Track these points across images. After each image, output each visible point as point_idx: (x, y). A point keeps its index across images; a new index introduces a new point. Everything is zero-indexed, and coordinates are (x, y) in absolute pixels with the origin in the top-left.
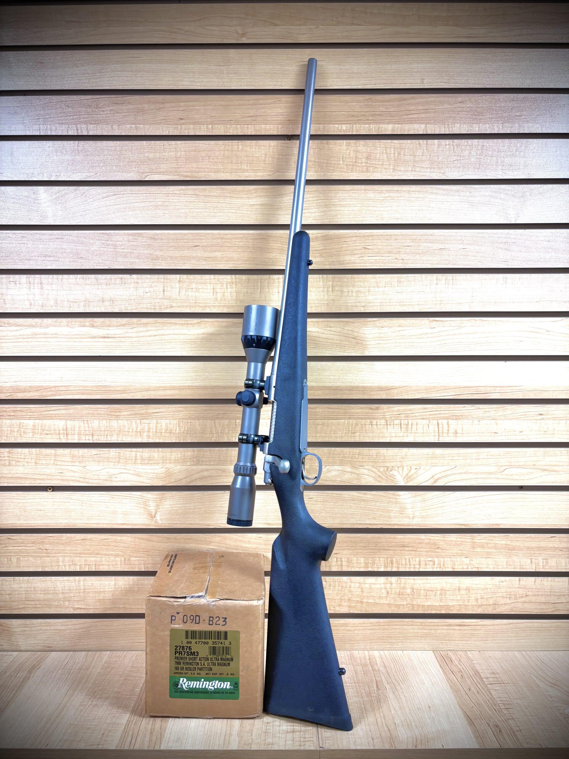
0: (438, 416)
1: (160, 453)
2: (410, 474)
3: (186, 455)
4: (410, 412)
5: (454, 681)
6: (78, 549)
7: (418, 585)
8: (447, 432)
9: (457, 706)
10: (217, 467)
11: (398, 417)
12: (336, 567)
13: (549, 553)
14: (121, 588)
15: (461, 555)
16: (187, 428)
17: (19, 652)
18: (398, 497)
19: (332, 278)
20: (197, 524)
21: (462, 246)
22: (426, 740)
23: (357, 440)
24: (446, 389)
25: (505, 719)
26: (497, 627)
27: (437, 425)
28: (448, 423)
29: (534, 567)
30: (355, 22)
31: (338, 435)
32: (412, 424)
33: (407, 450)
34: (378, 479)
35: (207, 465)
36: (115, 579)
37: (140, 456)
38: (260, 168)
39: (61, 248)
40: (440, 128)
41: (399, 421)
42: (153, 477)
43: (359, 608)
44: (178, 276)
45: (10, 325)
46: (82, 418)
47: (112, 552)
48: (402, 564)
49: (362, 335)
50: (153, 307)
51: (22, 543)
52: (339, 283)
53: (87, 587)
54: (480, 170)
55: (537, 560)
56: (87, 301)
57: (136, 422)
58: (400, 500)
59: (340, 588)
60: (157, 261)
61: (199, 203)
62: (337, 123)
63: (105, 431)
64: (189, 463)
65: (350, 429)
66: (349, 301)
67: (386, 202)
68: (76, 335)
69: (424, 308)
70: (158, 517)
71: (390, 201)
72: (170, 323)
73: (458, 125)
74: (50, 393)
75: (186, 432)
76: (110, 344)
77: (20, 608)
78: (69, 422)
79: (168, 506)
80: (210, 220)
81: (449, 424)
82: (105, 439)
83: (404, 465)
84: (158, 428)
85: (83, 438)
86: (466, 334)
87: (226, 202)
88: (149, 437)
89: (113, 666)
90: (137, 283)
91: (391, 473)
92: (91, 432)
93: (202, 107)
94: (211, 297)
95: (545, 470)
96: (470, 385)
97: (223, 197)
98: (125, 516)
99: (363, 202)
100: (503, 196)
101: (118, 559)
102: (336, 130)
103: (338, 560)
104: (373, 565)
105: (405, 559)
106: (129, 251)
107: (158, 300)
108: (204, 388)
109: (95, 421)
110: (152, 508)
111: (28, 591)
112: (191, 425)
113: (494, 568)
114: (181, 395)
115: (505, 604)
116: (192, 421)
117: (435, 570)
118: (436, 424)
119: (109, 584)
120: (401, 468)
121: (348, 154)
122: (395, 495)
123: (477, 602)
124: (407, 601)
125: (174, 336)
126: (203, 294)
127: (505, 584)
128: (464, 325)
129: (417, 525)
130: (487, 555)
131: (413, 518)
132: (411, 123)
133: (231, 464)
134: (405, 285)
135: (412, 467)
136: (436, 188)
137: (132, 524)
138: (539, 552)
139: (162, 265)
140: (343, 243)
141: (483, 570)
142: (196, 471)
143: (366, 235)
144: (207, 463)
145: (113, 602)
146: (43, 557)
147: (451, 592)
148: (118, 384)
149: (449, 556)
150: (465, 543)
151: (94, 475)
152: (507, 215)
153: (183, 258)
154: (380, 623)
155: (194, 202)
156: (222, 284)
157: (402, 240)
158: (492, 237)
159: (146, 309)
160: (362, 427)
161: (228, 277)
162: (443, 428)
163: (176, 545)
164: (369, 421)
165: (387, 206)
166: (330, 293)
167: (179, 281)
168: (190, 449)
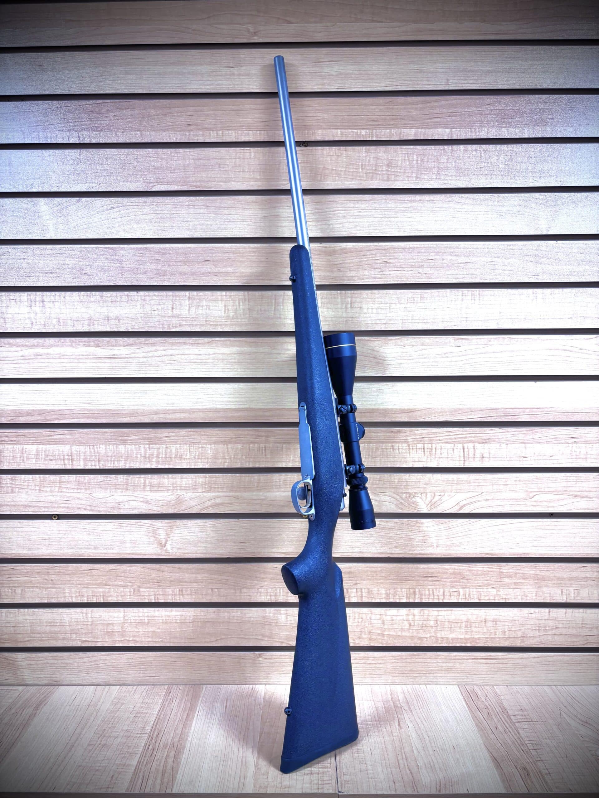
0: (463, 439)
1: (170, 480)
2: (433, 501)
3: (197, 482)
4: (433, 436)
5: (480, 718)
6: (85, 579)
7: (442, 617)
8: (473, 456)
9: (483, 746)
10: (231, 494)
11: (421, 441)
12: (356, 598)
13: (581, 583)
14: (131, 620)
15: (488, 585)
16: (199, 454)
17: (24, 687)
18: (421, 525)
19: (351, 294)
20: (209, 554)
21: (489, 259)
22: (450, 784)
23: (378, 465)
24: (472, 410)
25: (534, 762)
26: (525, 661)
27: (462, 450)
28: (474, 447)
29: (565, 598)
30: (375, 19)
32: (436, 448)
33: (431, 476)
34: (400, 506)
35: (218, 492)
36: (124, 611)
37: (149, 483)
38: (274, 177)
39: (64, 264)
40: (466, 133)
41: (423, 445)
42: (163, 504)
43: (381, 641)
44: (187, 293)
45: (11, 345)
46: (87, 443)
47: (121, 583)
48: (425, 595)
49: (383, 354)
50: (161, 326)
51: (27, 573)
52: (358, 300)
53: (95, 619)
54: (509, 177)
55: (568, 591)
56: (91, 320)
57: (144, 447)
58: (423, 528)
59: (360, 620)
60: (165, 277)
61: (209, 215)
62: (356, 127)
63: (112, 456)
64: (200, 490)
66: (369, 319)
67: (408, 213)
68: (79, 355)
69: (448, 326)
70: (169, 546)
71: (412, 211)
72: (179, 342)
73: (486, 129)
74: (53, 417)
75: (197, 457)
76: (116, 365)
77: (25, 641)
78: (74, 447)
79: (180, 535)
82: (112, 465)
83: (428, 491)
84: (168, 453)
85: (90, 464)
86: (494, 352)
87: (238, 214)
88: (158, 462)
89: (122, 702)
90: (144, 300)
91: (414, 499)
92: (97, 457)
93: (212, 112)
94: (223, 315)
95: (577, 496)
96: (498, 407)
97: (234, 209)
98: (134, 545)
99: (384, 213)
100: (533, 205)
101: (127, 590)
102: (355, 136)
103: (358, 590)
104: (394, 596)
105: (429, 590)
106: (136, 266)
107: (166, 319)
108: (217, 411)
109: (101, 446)
110: (162, 538)
111: (33, 623)
112: (202, 450)
113: (522, 599)
114: (191, 418)
115: (534, 637)
116: (203, 446)
117: (460, 601)
118: (462, 448)
119: (118, 616)
120: (425, 494)
121: (367, 161)
122: (418, 523)
123: (505, 635)
124: (430, 633)
125: (184, 356)
126: (214, 312)
127: (533, 615)
128: (491, 343)
129: (441, 554)
130: (515, 585)
131: (437, 547)
132: (435, 128)
133: (245, 491)
134: (428, 301)
135: (436, 494)
136: (462, 197)
137: (141, 554)
138: (570, 583)
139: (170, 282)
140: (363, 257)
141: (510, 601)
142: (208, 499)
143: (387, 247)
144: (220, 490)
145: (123, 634)
146: (48, 588)
147: (477, 625)
148: (126, 407)
149: (475, 586)
150: (492, 573)
151: (100, 502)
152: (538, 226)
153: (192, 273)
154: (402, 656)
155: (204, 214)
156: (234, 300)
157: (425, 252)
158: (522, 249)
159: (154, 328)
160: (383, 451)
161: (240, 294)
162: (468, 452)
163: (188, 575)
164: (390, 445)
165: (410, 216)
166: (349, 310)
167: (189, 298)
168: (202, 475)
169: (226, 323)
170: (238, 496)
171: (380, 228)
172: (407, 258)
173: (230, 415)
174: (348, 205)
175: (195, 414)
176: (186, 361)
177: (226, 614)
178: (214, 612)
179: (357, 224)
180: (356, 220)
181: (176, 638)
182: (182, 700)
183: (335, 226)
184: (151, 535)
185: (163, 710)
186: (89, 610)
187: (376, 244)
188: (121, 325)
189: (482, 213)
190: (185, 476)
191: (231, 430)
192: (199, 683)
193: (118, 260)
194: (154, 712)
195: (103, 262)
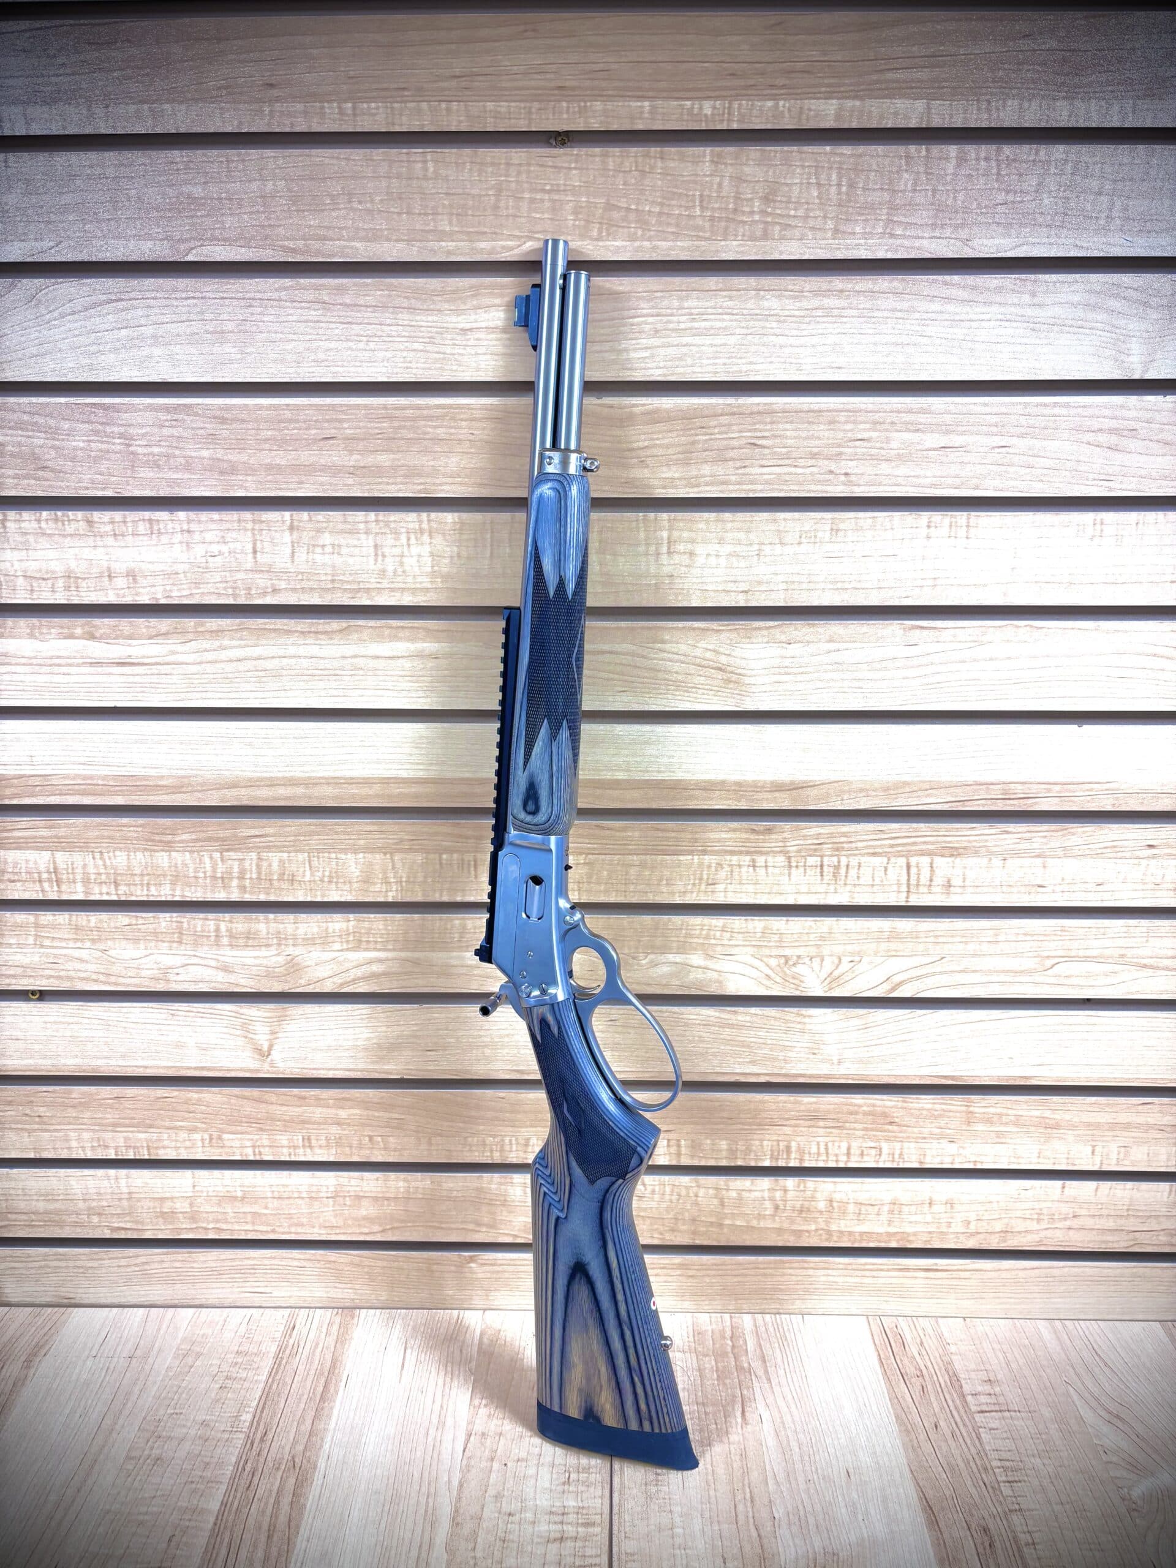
0: (909, 848)
1: (272, 925)
2: (836, 974)
3: (330, 930)
4: (845, 839)
5: (906, 1401)
6: (108, 1116)
7: (843, 1194)
8: (928, 883)
9: (907, 1473)
10: (403, 954)
11: (815, 850)
12: (667, 1157)
13: (1133, 1134)
14: (208, 1192)
15: (941, 1137)
16: (331, 872)
17: (7, 1309)
18: (807, 1020)
19: (669, 520)
20: (362, 1071)
21: (999, 441)
23: (720, 899)
24: (933, 787)
27: (905, 871)
28: (931, 863)
29: (1098, 1163)
31: (676, 889)
32: (848, 866)
33: (834, 924)
34: (764, 982)
35: (376, 950)
36: (193, 1174)
37: (227, 931)
38: (485, 229)
40: (965, 111)
41: (819, 859)
42: (260, 973)
43: (715, 1236)
44: (287, 515)
46: (88, 847)
47: (182, 1124)
48: (810, 1153)
50: (230, 591)
52: (685, 534)
53: (134, 1190)
54: (1064, 231)
55: (1106, 1149)
56: (71, 578)
57: (211, 858)
58: (812, 1027)
59: (675, 1197)
60: (233, 477)
61: (333, 326)
62: (689, 95)
63: (142, 875)
64: (337, 946)
65: (705, 877)
67: (810, 323)
68: (52, 658)
69: (892, 598)
70: (275, 1055)
71: (821, 319)
72: (275, 630)
73: (1016, 102)
74: (9, 792)
75: (326, 879)
76: (137, 679)
78: (59, 856)
79: (299, 1034)
80: (360, 369)
81: (934, 865)
82: (145, 892)
83: (826, 951)
84: (264, 869)
85: (97, 890)
86: (991, 659)
87: (400, 322)
88: (243, 888)
89: (199, 1349)
90: (189, 531)
91: (794, 969)
92: (112, 877)
94: (372, 567)
95: (1145, 966)
97: (391, 310)
98: (203, 1052)
99: (751, 324)
100: (1116, 304)
101: (197, 1136)
102: (686, 117)
103: (672, 1143)
104: (746, 1155)
105: (818, 1143)
106: (164, 450)
107: (243, 575)
108: (366, 782)
109: (118, 853)
110: (261, 1036)
111: (10, 1195)
112: (337, 864)
113: (1009, 1163)
114: (310, 797)
115: (1028, 1231)
116: (339, 856)
117: (881, 1165)
118: (905, 865)
119: (181, 1184)
120: (818, 960)
121: (715, 186)
122: (801, 1015)
123: (968, 1227)
124: (816, 1223)
125: (285, 661)
126: (351, 561)
127: (1029, 1193)
128: (986, 638)
129: (847, 1076)
130: (998, 1137)
131: (839, 1063)
132: (890, 97)
133: (433, 949)
134: (850, 539)
135: (843, 958)
136: (946, 283)
137: (220, 1069)
138: (1111, 1133)
139: (246, 489)
140: (699, 431)
141: (984, 1167)
142: (354, 964)
143: (755, 409)
144: (379, 946)
145: (193, 1217)
146: (34, 1130)
147: (913, 1208)
148: (165, 772)
149: (915, 1138)
150: (951, 1114)
151: (126, 968)
152: (1123, 357)
153: (296, 469)
154: (757, 1263)
155: (318, 322)
156: (395, 533)
157: (846, 422)
158: (1078, 415)
159: (215, 596)
160: (732, 871)
161: (411, 519)
162: (919, 874)
163: (320, 1110)
164: (748, 858)
165: (814, 332)
166: (664, 559)
167: (292, 528)
168: (339, 915)
169: (379, 586)
170: (418, 959)
171: (740, 361)
172: (804, 434)
173: (395, 790)
174: (666, 303)
175: (318, 788)
176: (293, 673)
177: (401, 1184)
178: (377, 1179)
179: (685, 350)
180: (685, 340)
181: (301, 1225)
182: (317, 1345)
183: (633, 355)
185: (277, 1372)
186: (123, 1172)
187: (730, 400)
188: (141, 590)
189: (992, 323)
190: (303, 916)
191: (399, 824)
192: (352, 1305)
193: (121, 436)
194: (260, 1378)
195: (85, 438)
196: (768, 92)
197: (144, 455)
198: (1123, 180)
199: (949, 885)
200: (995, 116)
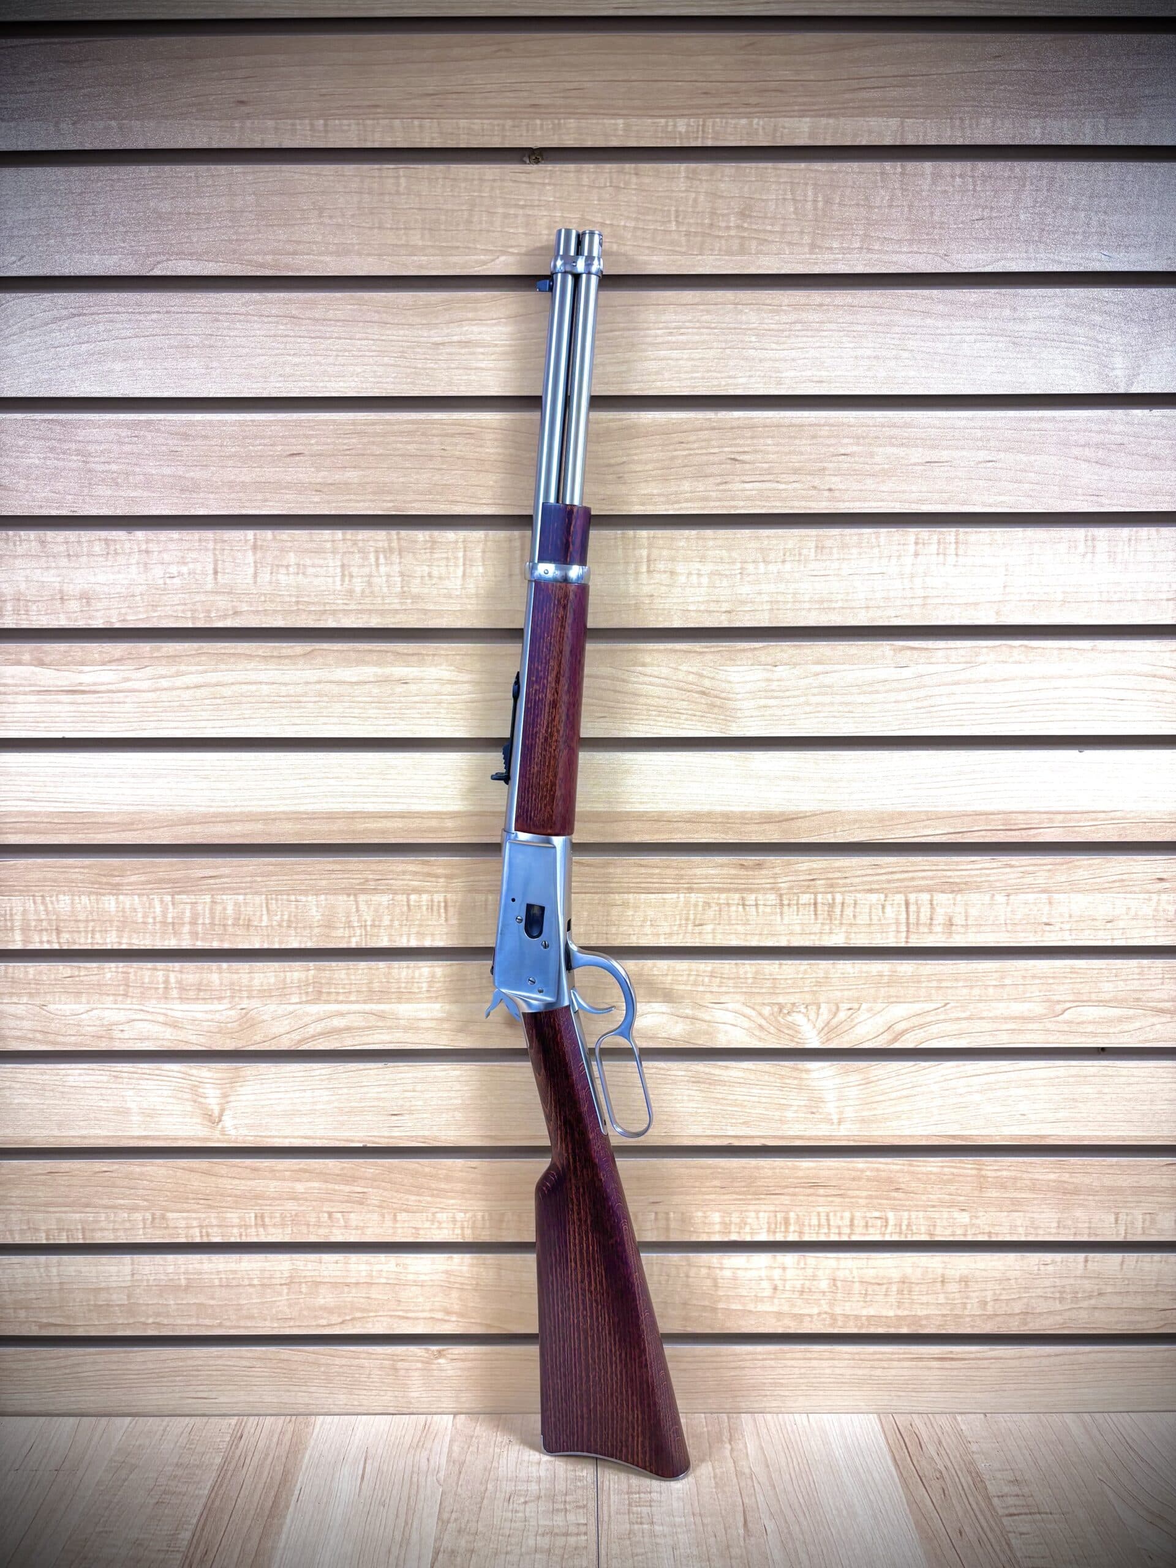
0: (906, 883)
1: (226, 975)
2: (835, 1022)
3: (288, 980)
4: (839, 875)
5: (923, 1503)
6: (40, 1194)
7: (847, 1272)
8: (928, 922)
10: (368, 1007)
11: (809, 886)
12: (656, 1232)
13: (1160, 1199)
14: (148, 1280)
15: (952, 1205)
16: (290, 916)
18: (804, 1076)
19: (649, 538)
20: (321, 1138)
21: (982, 455)
23: (708, 941)
24: (932, 817)
27: (903, 908)
28: (931, 901)
29: (1122, 1233)
31: (661, 931)
32: (843, 904)
33: (831, 966)
34: (757, 1033)
35: (340, 1002)
36: (133, 1260)
37: (179, 982)
38: (458, 244)
40: (939, 130)
41: (812, 896)
42: (212, 1029)
43: (709, 1322)
44: (250, 534)
46: (28, 891)
47: (122, 1202)
48: (810, 1226)
49: (724, 685)
50: (189, 614)
52: (665, 553)
53: (66, 1279)
54: (1042, 246)
55: (1129, 1218)
56: (21, 600)
57: (162, 901)
58: (809, 1082)
60: (195, 495)
61: (299, 340)
62: (663, 112)
63: (87, 921)
64: (296, 998)
65: (692, 917)
66: (691, 599)
67: (789, 337)
70: (228, 1121)
71: (800, 333)
72: (235, 654)
73: (988, 121)
75: (285, 924)
76: (87, 708)
79: (253, 1097)
80: (328, 384)
81: (935, 902)
82: (89, 941)
83: (822, 999)
84: (217, 913)
85: (37, 938)
86: (986, 681)
87: (370, 336)
88: (194, 935)
89: (133, 1462)
90: (147, 552)
91: (789, 1018)
92: (54, 923)
93: (297, 68)
94: (339, 588)
95: (1162, 1011)
96: (990, 809)
97: (361, 324)
98: (148, 1119)
99: (729, 338)
100: (1097, 319)
101: (138, 1216)
102: (660, 135)
103: (660, 1216)
104: (741, 1228)
105: (819, 1214)
106: (122, 467)
107: (203, 597)
108: (331, 817)
109: (61, 897)
110: (212, 1100)
112: (297, 907)
113: (1027, 1234)
114: (269, 834)
115: (1050, 1313)
116: (299, 898)
117: (887, 1238)
118: (903, 902)
119: (119, 1272)
120: (814, 1007)
121: (690, 202)
122: (798, 1069)
123: (985, 1309)
124: (820, 1306)
125: (245, 687)
126: (316, 582)
127: (1050, 1268)
128: (981, 659)
129: (847, 1137)
130: (1013, 1204)
131: (839, 1123)
132: (863, 115)
133: (399, 1001)
134: (836, 556)
135: (841, 1005)
136: (924, 298)
137: (166, 1138)
138: (1135, 1198)
139: (208, 507)
140: (677, 446)
141: (1000, 1239)
142: (314, 1018)
143: (735, 424)
144: (341, 998)
145: (130, 1309)
147: (924, 1288)
148: (114, 809)
149: (922, 1206)
150: (961, 1178)
151: (66, 1025)
152: (1107, 371)
153: (260, 486)
154: (756, 1353)
155: (286, 336)
156: (363, 552)
157: (828, 437)
158: (1064, 429)
159: (172, 619)
160: (720, 911)
161: (379, 537)
162: (918, 912)
163: (273, 1184)
164: (737, 896)
165: (793, 346)
166: (644, 578)
167: (255, 548)
168: (297, 964)
169: (346, 607)
170: (383, 1011)
171: (719, 375)
173: (360, 826)
174: (642, 317)
175: (278, 823)
176: (253, 700)
177: (363, 1267)
178: (336, 1262)
179: (663, 364)
180: (662, 354)
181: (251, 1317)
182: (267, 1455)
183: (609, 369)
184: (186, 1096)
185: (221, 1485)
186: (54, 1259)
187: (710, 415)
188: (95, 614)
189: (972, 338)
190: (259, 965)
191: (363, 862)
192: (308, 1411)
193: (78, 452)
194: (201, 1492)
195: (41, 456)
196: (741, 110)
197: (103, 472)
198: (1098, 196)
199: (950, 923)
200: (968, 132)
